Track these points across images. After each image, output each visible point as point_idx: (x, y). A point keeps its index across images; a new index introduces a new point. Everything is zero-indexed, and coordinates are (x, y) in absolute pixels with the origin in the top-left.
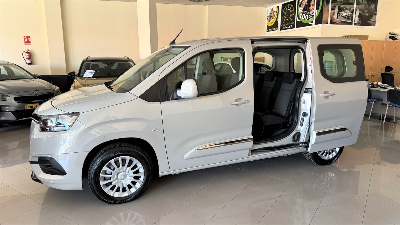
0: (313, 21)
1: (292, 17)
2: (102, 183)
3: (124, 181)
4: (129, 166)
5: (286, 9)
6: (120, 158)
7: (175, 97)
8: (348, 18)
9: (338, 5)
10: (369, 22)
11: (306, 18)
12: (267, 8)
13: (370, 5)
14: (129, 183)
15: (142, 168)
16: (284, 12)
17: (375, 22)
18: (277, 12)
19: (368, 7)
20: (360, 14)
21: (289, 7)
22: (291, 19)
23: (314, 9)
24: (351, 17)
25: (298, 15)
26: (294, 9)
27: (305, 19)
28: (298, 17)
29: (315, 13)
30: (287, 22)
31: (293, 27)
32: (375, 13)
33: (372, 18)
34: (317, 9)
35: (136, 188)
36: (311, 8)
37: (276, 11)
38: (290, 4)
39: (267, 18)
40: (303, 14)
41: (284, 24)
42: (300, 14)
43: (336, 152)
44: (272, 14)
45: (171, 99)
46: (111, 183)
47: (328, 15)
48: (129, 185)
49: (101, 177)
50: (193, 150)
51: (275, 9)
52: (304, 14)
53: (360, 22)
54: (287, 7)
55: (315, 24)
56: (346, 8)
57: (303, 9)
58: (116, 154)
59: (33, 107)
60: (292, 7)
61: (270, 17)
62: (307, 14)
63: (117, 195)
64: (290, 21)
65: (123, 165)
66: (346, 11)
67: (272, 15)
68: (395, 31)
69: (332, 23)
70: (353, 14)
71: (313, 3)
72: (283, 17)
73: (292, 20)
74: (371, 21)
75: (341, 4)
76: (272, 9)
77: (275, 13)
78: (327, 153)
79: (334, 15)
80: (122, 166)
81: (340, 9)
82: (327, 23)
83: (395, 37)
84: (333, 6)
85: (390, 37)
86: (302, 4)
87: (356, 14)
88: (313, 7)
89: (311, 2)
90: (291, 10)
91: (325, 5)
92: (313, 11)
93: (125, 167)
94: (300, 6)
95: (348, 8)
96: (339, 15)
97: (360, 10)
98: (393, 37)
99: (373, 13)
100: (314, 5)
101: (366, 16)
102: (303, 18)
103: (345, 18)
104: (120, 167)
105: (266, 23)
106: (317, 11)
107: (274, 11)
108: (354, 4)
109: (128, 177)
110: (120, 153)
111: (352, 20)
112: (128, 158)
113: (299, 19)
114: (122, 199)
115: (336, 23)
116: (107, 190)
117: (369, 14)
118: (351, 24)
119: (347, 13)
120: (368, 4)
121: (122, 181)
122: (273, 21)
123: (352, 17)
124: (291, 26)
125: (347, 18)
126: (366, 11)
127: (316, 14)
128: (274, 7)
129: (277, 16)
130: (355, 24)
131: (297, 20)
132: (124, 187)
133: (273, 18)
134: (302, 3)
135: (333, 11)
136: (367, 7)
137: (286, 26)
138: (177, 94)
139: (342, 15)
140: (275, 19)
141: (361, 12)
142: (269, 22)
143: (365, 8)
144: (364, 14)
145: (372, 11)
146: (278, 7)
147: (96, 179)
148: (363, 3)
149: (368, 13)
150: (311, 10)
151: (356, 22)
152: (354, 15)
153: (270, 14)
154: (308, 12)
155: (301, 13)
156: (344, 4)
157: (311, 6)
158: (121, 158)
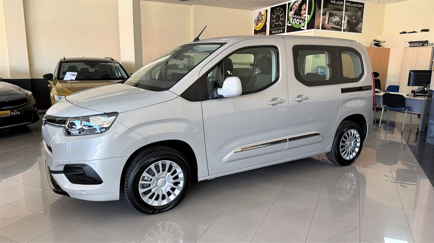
0: (304, 26)
1: (282, 21)
2: (141, 191)
3: (163, 188)
4: (169, 171)
5: (276, 13)
6: (160, 163)
7: (216, 96)
8: (338, 24)
9: (328, 10)
10: (356, 28)
11: (298, 23)
12: (254, 12)
13: (357, 12)
14: (169, 189)
15: (182, 174)
16: (273, 16)
17: (361, 29)
18: (266, 16)
19: (356, 14)
20: (348, 20)
21: (278, 11)
22: (280, 23)
23: (305, 14)
24: (340, 23)
25: (288, 20)
26: (284, 13)
27: (296, 24)
28: (288, 21)
29: (306, 17)
30: (276, 26)
31: (284, 32)
32: (361, 20)
33: (358, 25)
34: (309, 14)
35: (175, 195)
36: (302, 12)
37: (264, 14)
38: (280, 8)
39: (254, 21)
40: (293, 18)
41: (273, 28)
42: (291, 19)
43: (356, 152)
44: (260, 17)
45: (210, 97)
46: (150, 191)
47: (320, 20)
48: (169, 191)
49: (141, 184)
50: (232, 153)
51: (263, 13)
52: (295, 18)
53: (348, 28)
54: (276, 11)
55: (307, 29)
56: (336, 14)
57: (294, 13)
58: (157, 158)
59: (4, 114)
60: (282, 11)
61: (258, 21)
62: (298, 19)
63: (156, 204)
64: (279, 25)
65: (164, 171)
66: (336, 17)
67: (260, 19)
68: (379, 38)
69: (323, 28)
70: (342, 20)
71: (305, 8)
72: (272, 21)
73: (282, 25)
74: (358, 28)
75: (331, 9)
76: (260, 12)
77: (263, 17)
78: (349, 153)
79: (325, 20)
80: (162, 171)
81: (331, 15)
82: (319, 29)
83: (380, 44)
84: (324, 11)
85: (375, 44)
86: (293, 9)
87: (344, 20)
88: (305, 12)
89: (302, 7)
90: (281, 14)
91: (317, 10)
92: (305, 15)
93: (165, 172)
94: (291, 10)
95: (338, 14)
96: (329, 20)
97: (348, 17)
98: (378, 44)
99: (360, 20)
100: (306, 10)
101: (353, 22)
102: (294, 22)
103: (335, 23)
104: (160, 173)
105: (253, 27)
106: (309, 16)
107: (262, 15)
108: (343, 11)
109: (167, 183)
110: (161, 156)
111: (341, 27)
112: (168, 163)
113: (290, 23)
114: (161, 208)
115: (327, 28)
116: (145, 199)
117: (356, 21)
118: (340, 30)
119: (337, 19)
120: (355, 11)
121: (162, 188)
122: (261, 25)
123: (342, 23)
124: (280, 31)
125: (336, 23)
126: (353, 18)
127: (308, 19)
128: (262, 10)
129: (265, 20)
130: (344, 30)
131: (287, 24)
132: (163, 194)
133: (260, 22)
134: (293, 7)
135: (324, 16)
136: (354, 14)
137: (276, 30)
138: (217, 93)
139: (332, 21)
140: (264, 24)
141: (349, 19)
142: (256, 26)
143: (352, 15)
144: (351, 21)
145: (359, 18)
146: (267, 10)
147: (135, 187)
148: (351, 10)
149: (355, 19)
150: (303, 14)
151: (345, 28)
152: (343, 22)
153: (258, 17)
154: (299, 17)
155: (292, 17)
156: (334, 10)
157: (302, 10)
158: (162, 162)
